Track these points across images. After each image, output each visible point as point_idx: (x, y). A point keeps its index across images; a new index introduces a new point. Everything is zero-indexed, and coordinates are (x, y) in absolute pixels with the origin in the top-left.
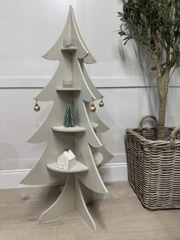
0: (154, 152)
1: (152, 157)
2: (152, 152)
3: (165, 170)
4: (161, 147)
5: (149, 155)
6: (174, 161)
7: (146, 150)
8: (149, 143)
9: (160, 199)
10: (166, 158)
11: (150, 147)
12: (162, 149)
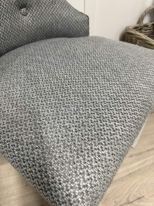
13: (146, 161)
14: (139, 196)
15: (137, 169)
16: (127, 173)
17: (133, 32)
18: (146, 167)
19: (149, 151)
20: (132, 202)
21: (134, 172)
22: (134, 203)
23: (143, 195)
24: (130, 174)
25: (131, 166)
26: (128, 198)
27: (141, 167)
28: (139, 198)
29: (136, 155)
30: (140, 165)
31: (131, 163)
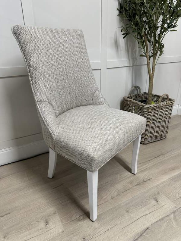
0: (150, 111)
1: (148, 114)
2: (149, 111)
3: (154, 121)
4: (154, 108)
5: (146, 113)
6: (159, 115)
7: (145, 110)
8: (148, 107)
9: (150, 137)
10: (155, 114)
11: (148, 108)
12: (154, 109)
13: (149, 165)
14: (149, 178)
15: (145, 169)
16: (140, 171)
17: (128, 99)
18: (149, 167)
19: (150, 160)
20: (146, 181)
21: (144, 170)
22: (147, 181)
23: (151, 178)
24: (142, 171)
25: (141, 168)
26: (144, 180)
27: (147, 167)
28: (149, 179)
29: (142, 163)
30: (146, 167)
31: (141, 166)
